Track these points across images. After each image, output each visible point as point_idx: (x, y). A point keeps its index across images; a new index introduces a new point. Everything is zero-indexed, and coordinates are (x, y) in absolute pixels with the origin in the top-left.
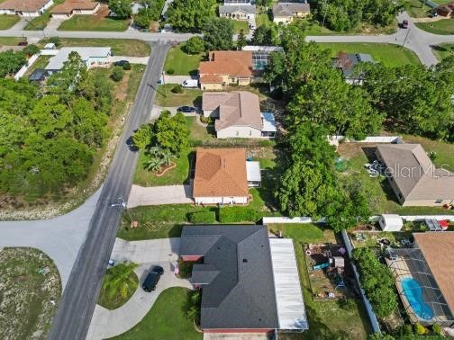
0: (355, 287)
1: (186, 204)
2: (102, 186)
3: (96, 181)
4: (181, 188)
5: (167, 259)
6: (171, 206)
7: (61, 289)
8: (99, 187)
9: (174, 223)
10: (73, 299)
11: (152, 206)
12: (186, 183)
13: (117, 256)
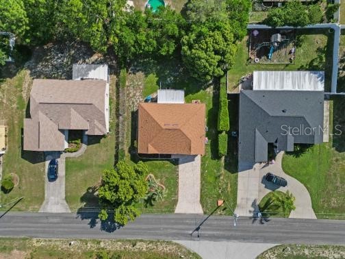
0: (286, 32)
1: (202, 161)
2: (174, 241)
3: (168, 249)
4: (181, 166)
5: (257, 171)
6: (202, 174)
7: (276, 246)
8: (176, 244)
9: (223, 169)
10: (285, 235)
11: (201, 190)
12: (176, 162)
13: (250, 211)
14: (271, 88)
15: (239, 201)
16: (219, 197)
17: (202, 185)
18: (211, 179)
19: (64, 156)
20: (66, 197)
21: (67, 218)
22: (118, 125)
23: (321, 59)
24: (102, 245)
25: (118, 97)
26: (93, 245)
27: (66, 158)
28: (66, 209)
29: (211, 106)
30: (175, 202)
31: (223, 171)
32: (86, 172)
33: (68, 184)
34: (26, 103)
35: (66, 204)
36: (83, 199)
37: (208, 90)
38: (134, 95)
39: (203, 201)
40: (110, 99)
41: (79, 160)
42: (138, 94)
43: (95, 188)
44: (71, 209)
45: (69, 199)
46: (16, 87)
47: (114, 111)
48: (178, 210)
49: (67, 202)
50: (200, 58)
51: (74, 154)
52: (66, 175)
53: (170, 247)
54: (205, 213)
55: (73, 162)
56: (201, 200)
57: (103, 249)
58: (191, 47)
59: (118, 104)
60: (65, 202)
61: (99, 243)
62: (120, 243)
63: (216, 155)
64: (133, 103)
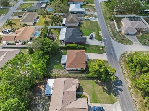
4: (90, 58)
6: (92, 53)
7: (111, 38)
8: (119, 60)
16: (99, 49)
17: (96, 53)
18: (93, 51)
19: (90, 104)
20: (111, 104)
21: (122, 103)
24: (130, 86)
26: (132, 90)
27: (91, 103)
28: (118, 103)
32: (97, 93)
33: (105, 102)
35: (115, 103)
37: (63, 51)
41: (91, 96)
42: (62, 71)
43: (103, 88)
44: (117, 101)
45: (112, 102)
48: (106, 60)
49: (114, 103)
50: (53, 45)
51: (88, 99)
52: (100, 103)
53: (121, 62)
54: (105, 53)
55: (93, 99)
56: (101, 54)
57: (132, 86)
58: (49, 47)
60: (114, 104)
62: (126, 79)
64: (65, 73)
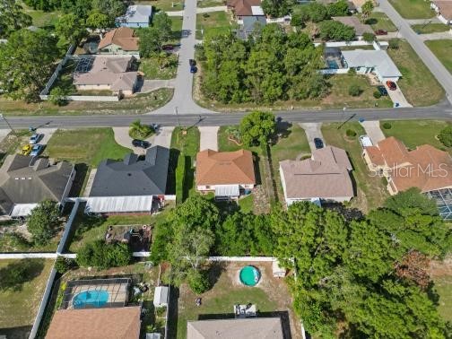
2: (218, 113)
3: (224, 109)
7: (145, 113)
13: (162, 130)
14: (137, 198)
15: (170, 135)
16: (186, 136)
18: (192, 144)
20: (304, 131)
22: (272, 175)
23: (79, 232)
24: (271, 109)
25: (276, 195)
26: (278, 109)
28: (302, 125)
29: (190, 191)
30: (219, 132)
31: (182, 149)
34: (358, 188)
35: (303, 128)
36: (290, 132)
38: (261, 196)
39: (198, 134)
40: (283, 193)
42: (258, 197)
43: (282, 137)
46: (372, 199)
47: (278, 184)
48: (217, 128)
53: (222, 110)
54: (197, 127)
57: (270, 107)
59: (275, 190)
61: (282, 110)
63: (188, 160)
64: (261, 191)
